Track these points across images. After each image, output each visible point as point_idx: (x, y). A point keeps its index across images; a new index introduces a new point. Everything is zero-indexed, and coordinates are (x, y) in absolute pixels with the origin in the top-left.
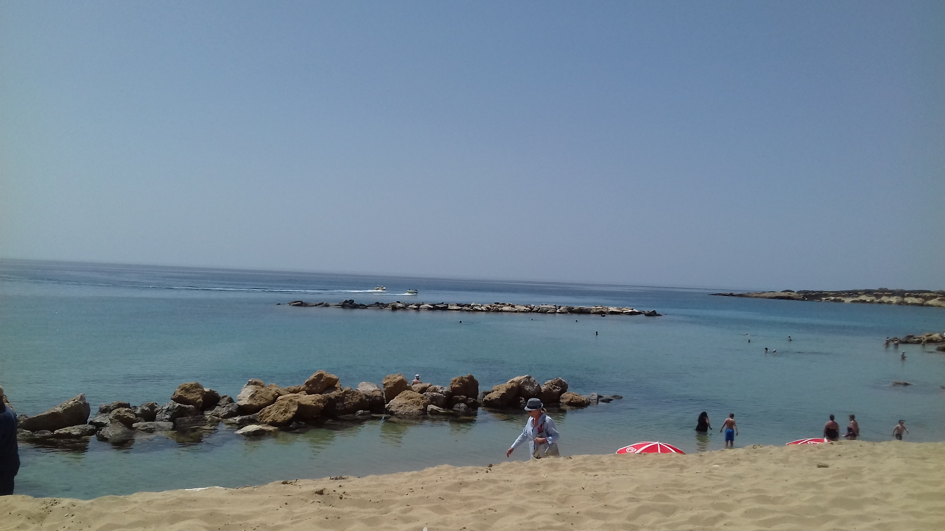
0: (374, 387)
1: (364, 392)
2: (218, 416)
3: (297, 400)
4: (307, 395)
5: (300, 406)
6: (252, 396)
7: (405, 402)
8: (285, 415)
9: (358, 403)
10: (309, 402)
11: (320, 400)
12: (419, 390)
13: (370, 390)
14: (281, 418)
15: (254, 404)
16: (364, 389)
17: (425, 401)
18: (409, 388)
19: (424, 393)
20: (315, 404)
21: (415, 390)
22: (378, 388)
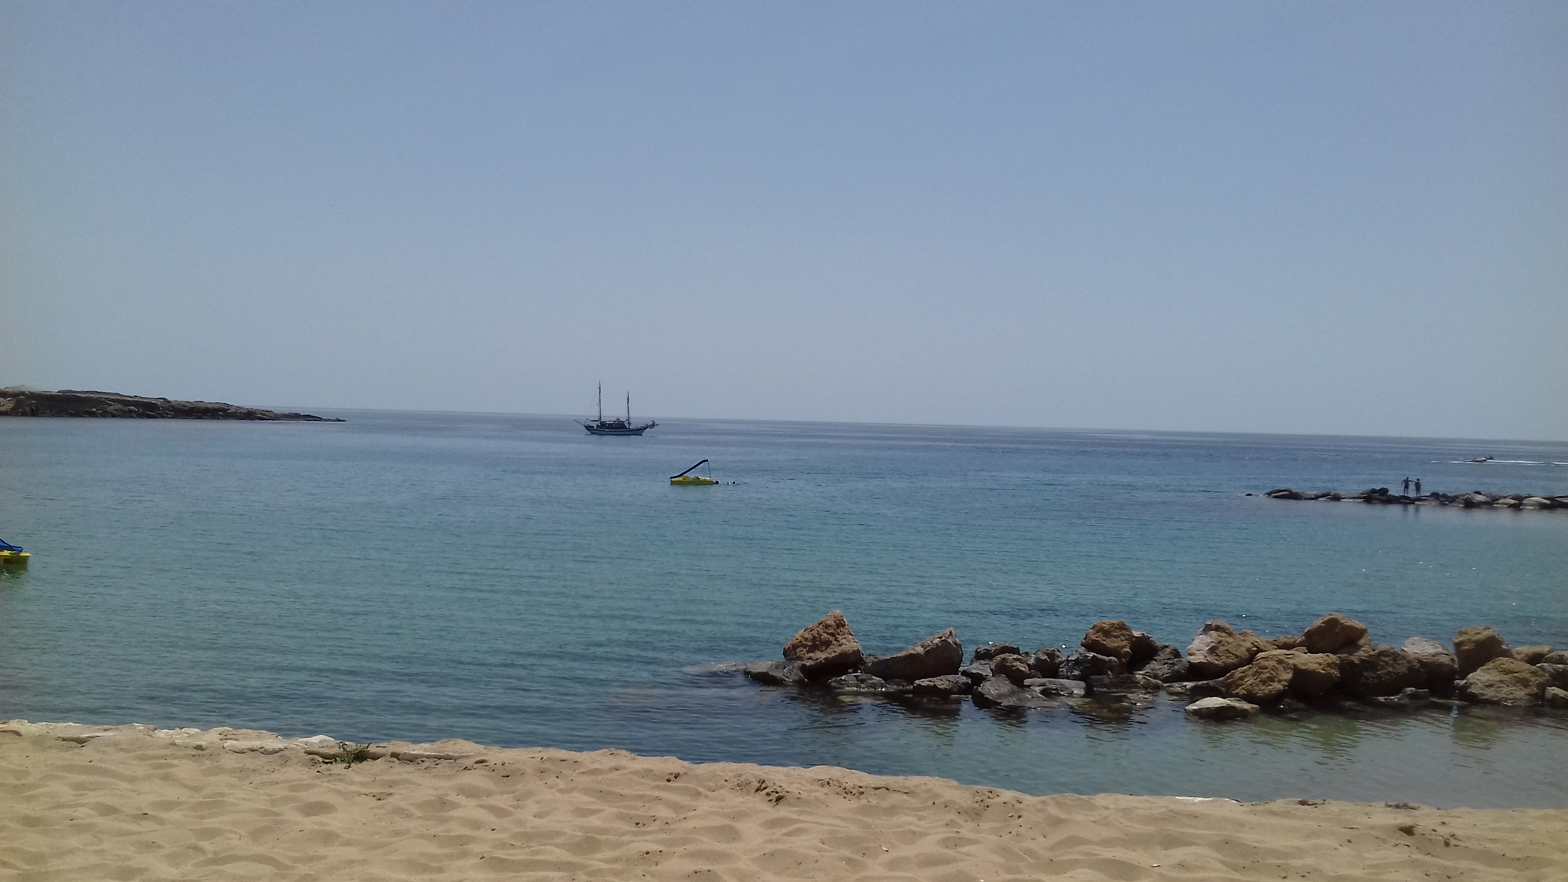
0: (1436, 648)
1: (1417, 656)
2: (1156, 677)
3: (1291, 661)
4: (1309, 654)
5: (1296, 670)
6: (1212, 650)
7: (1498, 678)
8: (1271, 685)
9: (1404, 674)
10: (1313, 666)
11: (1334, 663)
12: (1526, 658)
13: (1427, 653)
14: (1262, 690)
15: (1216, 662)
16: (1417, 650)
17: (1540, 680)
18: (1507, 654)
19: (1538, 665)
20: (1324, 670)
21: (1519, 657)
22: (1444, 649)
